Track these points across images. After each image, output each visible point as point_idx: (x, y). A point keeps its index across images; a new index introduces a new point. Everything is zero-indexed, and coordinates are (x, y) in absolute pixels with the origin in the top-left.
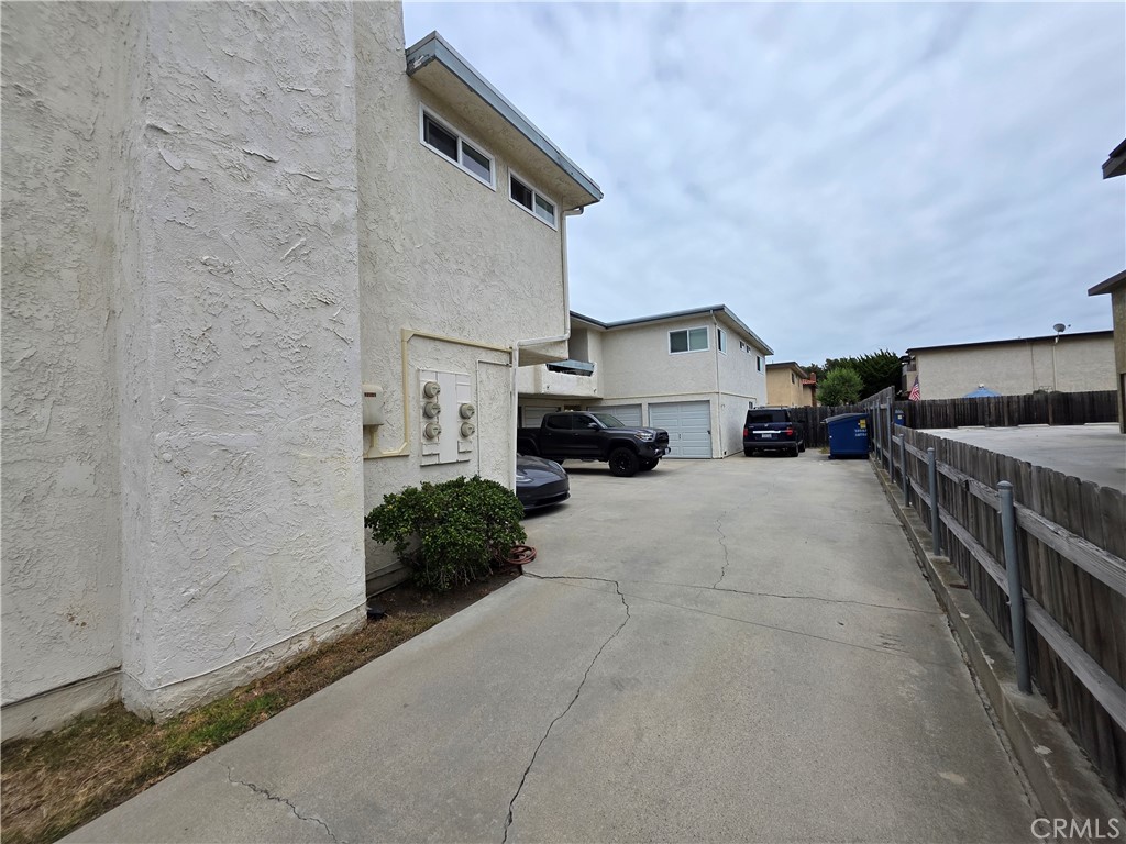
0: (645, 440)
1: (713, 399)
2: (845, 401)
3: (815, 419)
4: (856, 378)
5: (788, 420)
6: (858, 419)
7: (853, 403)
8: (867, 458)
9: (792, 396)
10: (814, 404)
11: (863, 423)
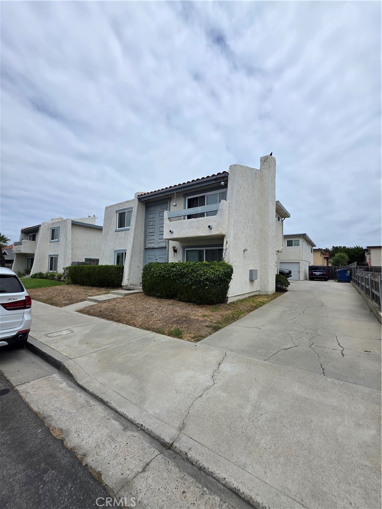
0: (287, 272)
1: (301, 262)
2: (342, 265)
3: (332, 270)
4: (347, 257)
5: (324, 269)
6: (347, 270)
7: (345, 265)
8: (350, 282)
9: (320, 262)
10: (328, 264)
11: (348, 272)
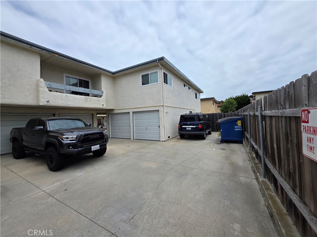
1: (161, 109)
5: (200, 120)
7: (233, 111)
8: (241, 143)
9: (213, 110)
11: (239, 123)
